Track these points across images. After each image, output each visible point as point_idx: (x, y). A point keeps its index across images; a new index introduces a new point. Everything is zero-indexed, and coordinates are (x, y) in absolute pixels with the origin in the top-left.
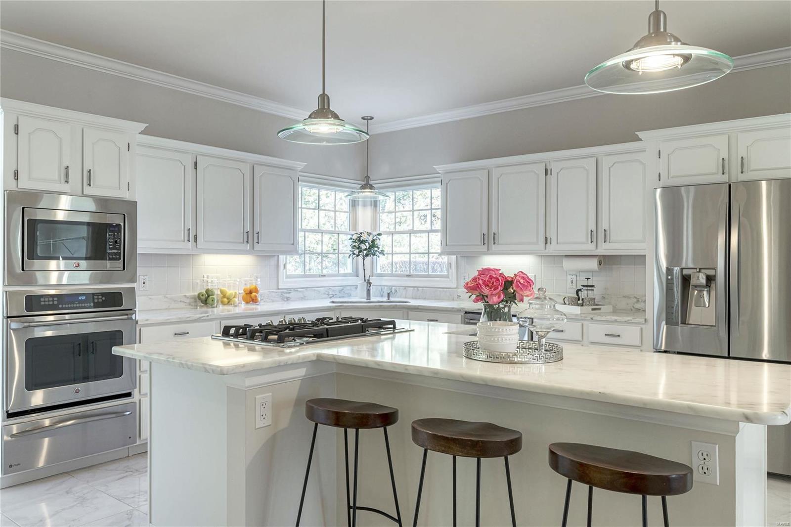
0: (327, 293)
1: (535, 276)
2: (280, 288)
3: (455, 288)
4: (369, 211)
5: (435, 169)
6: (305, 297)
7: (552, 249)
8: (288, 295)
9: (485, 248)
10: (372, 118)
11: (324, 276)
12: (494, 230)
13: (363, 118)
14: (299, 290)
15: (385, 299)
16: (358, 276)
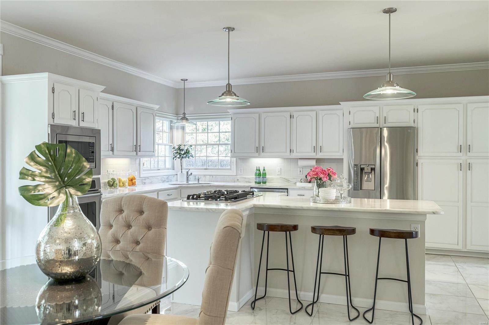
0: (161, 179)
1: (281, 169)
2: (141, 177)
3: (235, 176)
4: (180, 131)
5: (228, 111)
6: (152, 182)
7: (295, 155)
8: (144, 181)
9: (257, 154)
10: (187, 80)
11: (159, 170)
12: (262, 145)
13: (182, 80)
14: (149, 178)
15: (197, 182)
16: (174, 170)
